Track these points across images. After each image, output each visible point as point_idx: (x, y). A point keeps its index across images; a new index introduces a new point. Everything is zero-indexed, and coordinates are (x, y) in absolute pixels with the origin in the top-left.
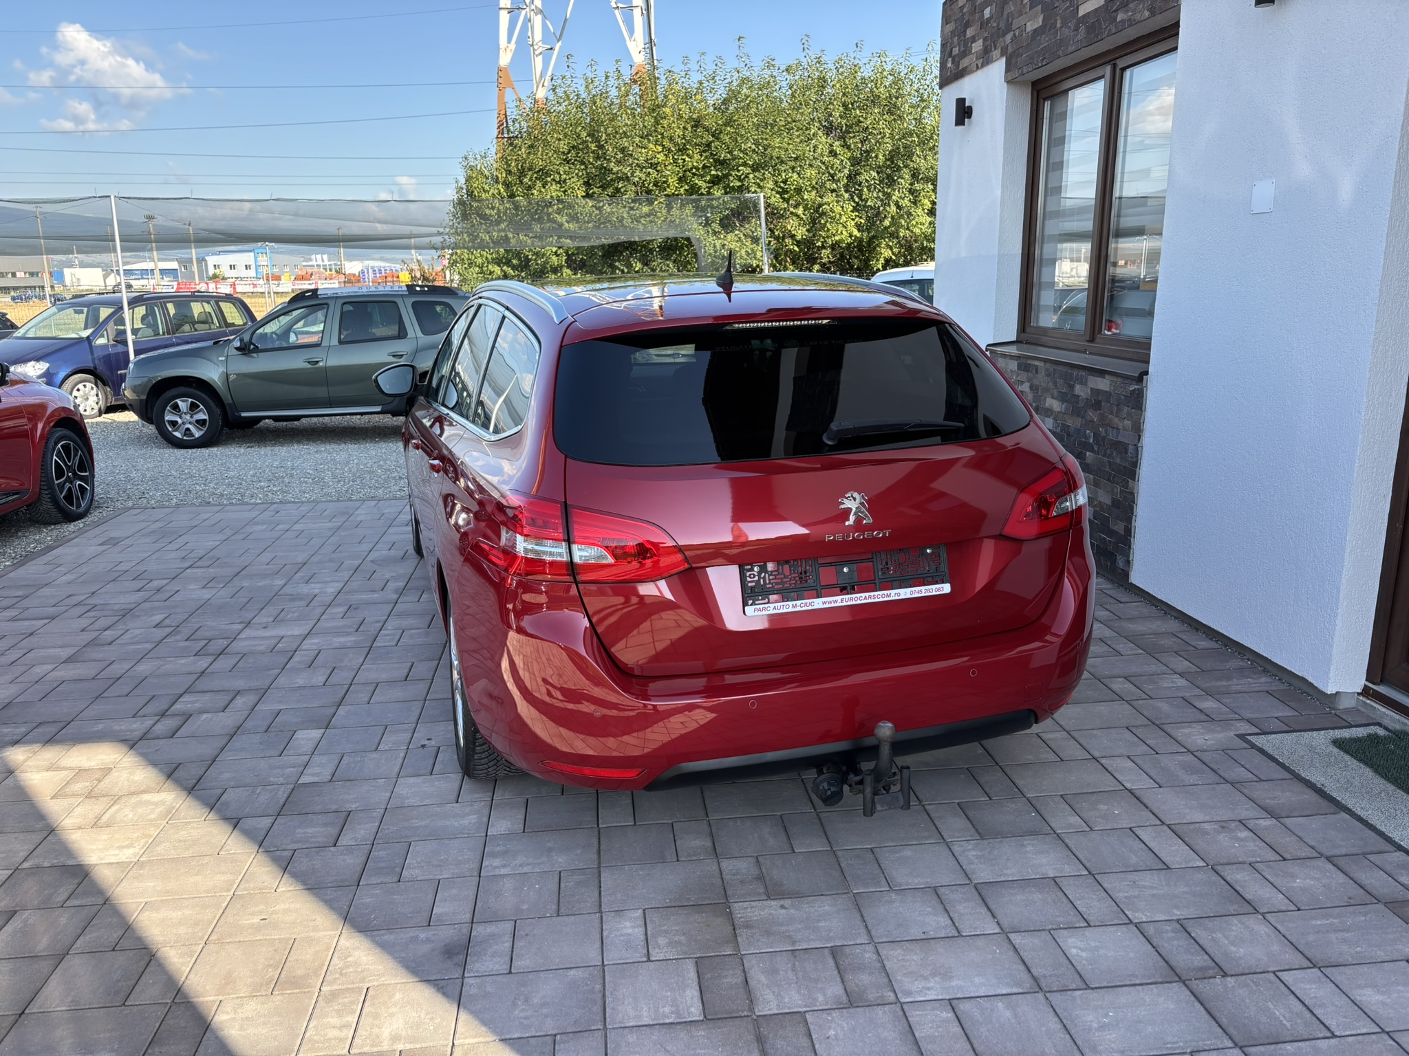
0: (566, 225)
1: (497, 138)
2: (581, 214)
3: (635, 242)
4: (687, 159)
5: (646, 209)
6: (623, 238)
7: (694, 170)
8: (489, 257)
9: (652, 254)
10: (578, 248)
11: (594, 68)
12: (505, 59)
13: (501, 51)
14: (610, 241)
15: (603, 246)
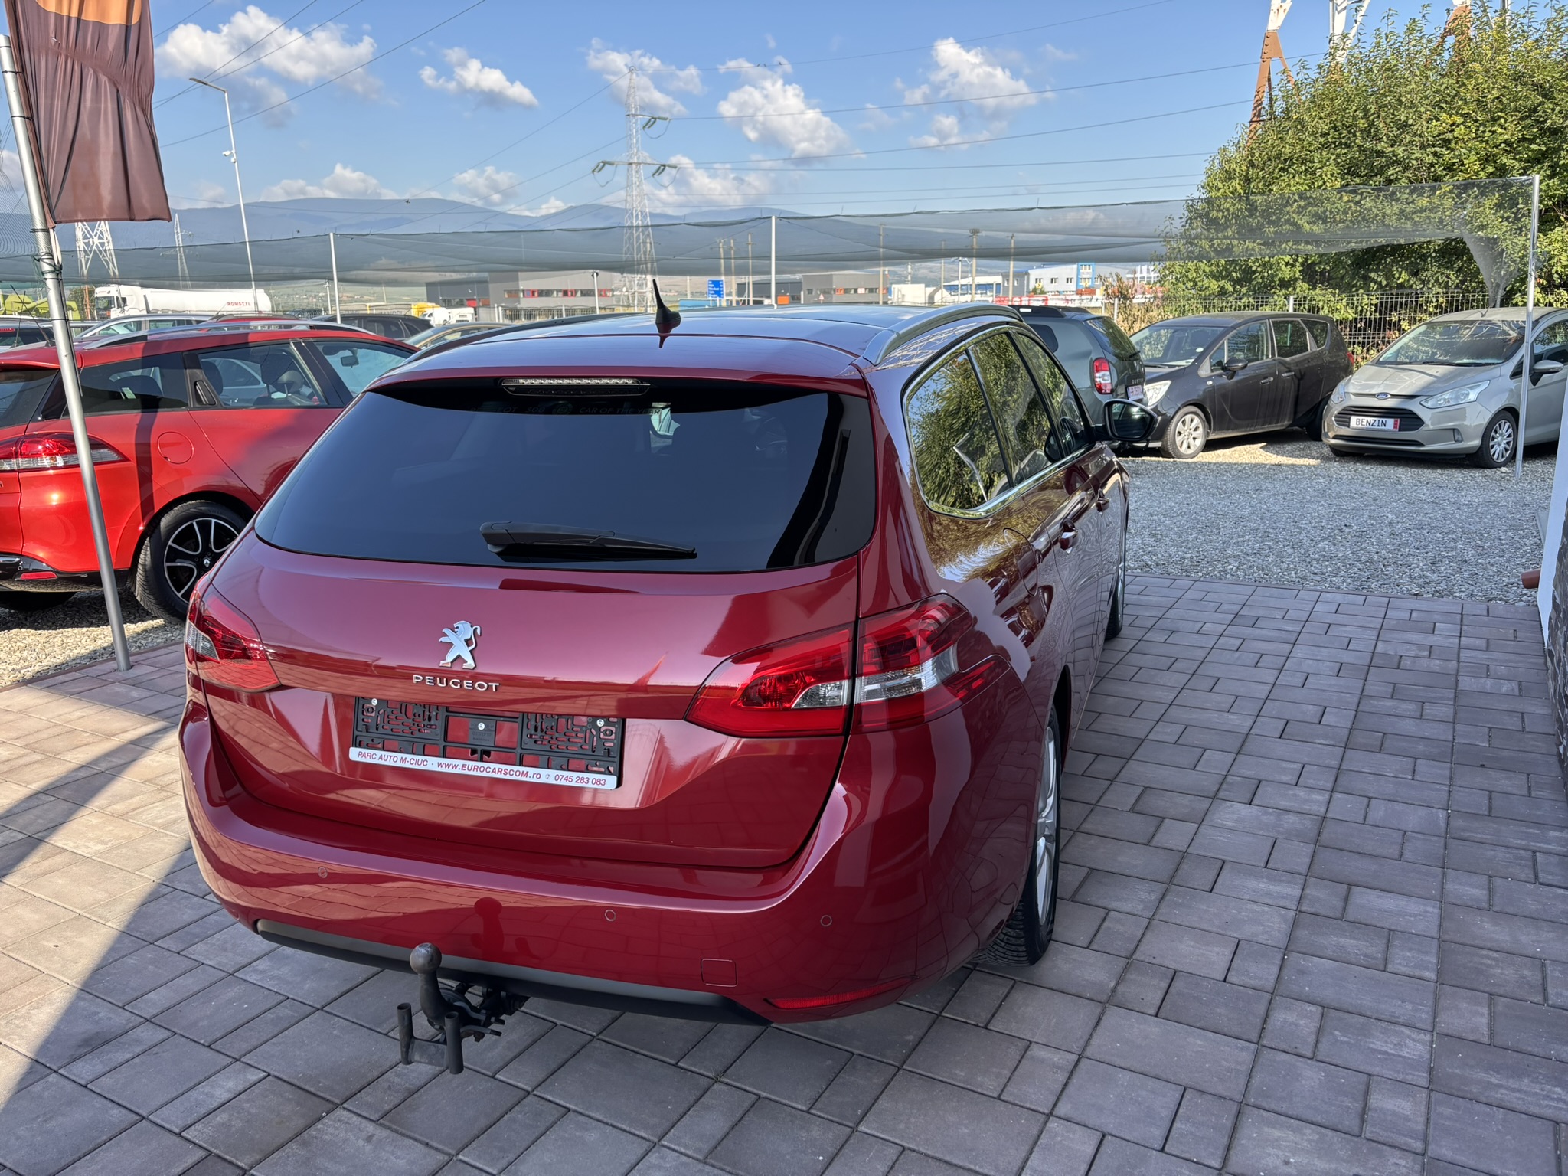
0: (1307, 227)
1: (1251, 121)
2: (1331, 213)
3: (1400, 246)
4: (1500, 130)
5: (1423, 202)
6: (1382, 241)
7: (1503, 145)
8: (1207, 269)
9: (1425, 261)
10: (1321, 256)
11: (1391, 19)
12: (1275, 22)
13: (1272, 12)
14: (1364, 246)
15: (1353, 251)
